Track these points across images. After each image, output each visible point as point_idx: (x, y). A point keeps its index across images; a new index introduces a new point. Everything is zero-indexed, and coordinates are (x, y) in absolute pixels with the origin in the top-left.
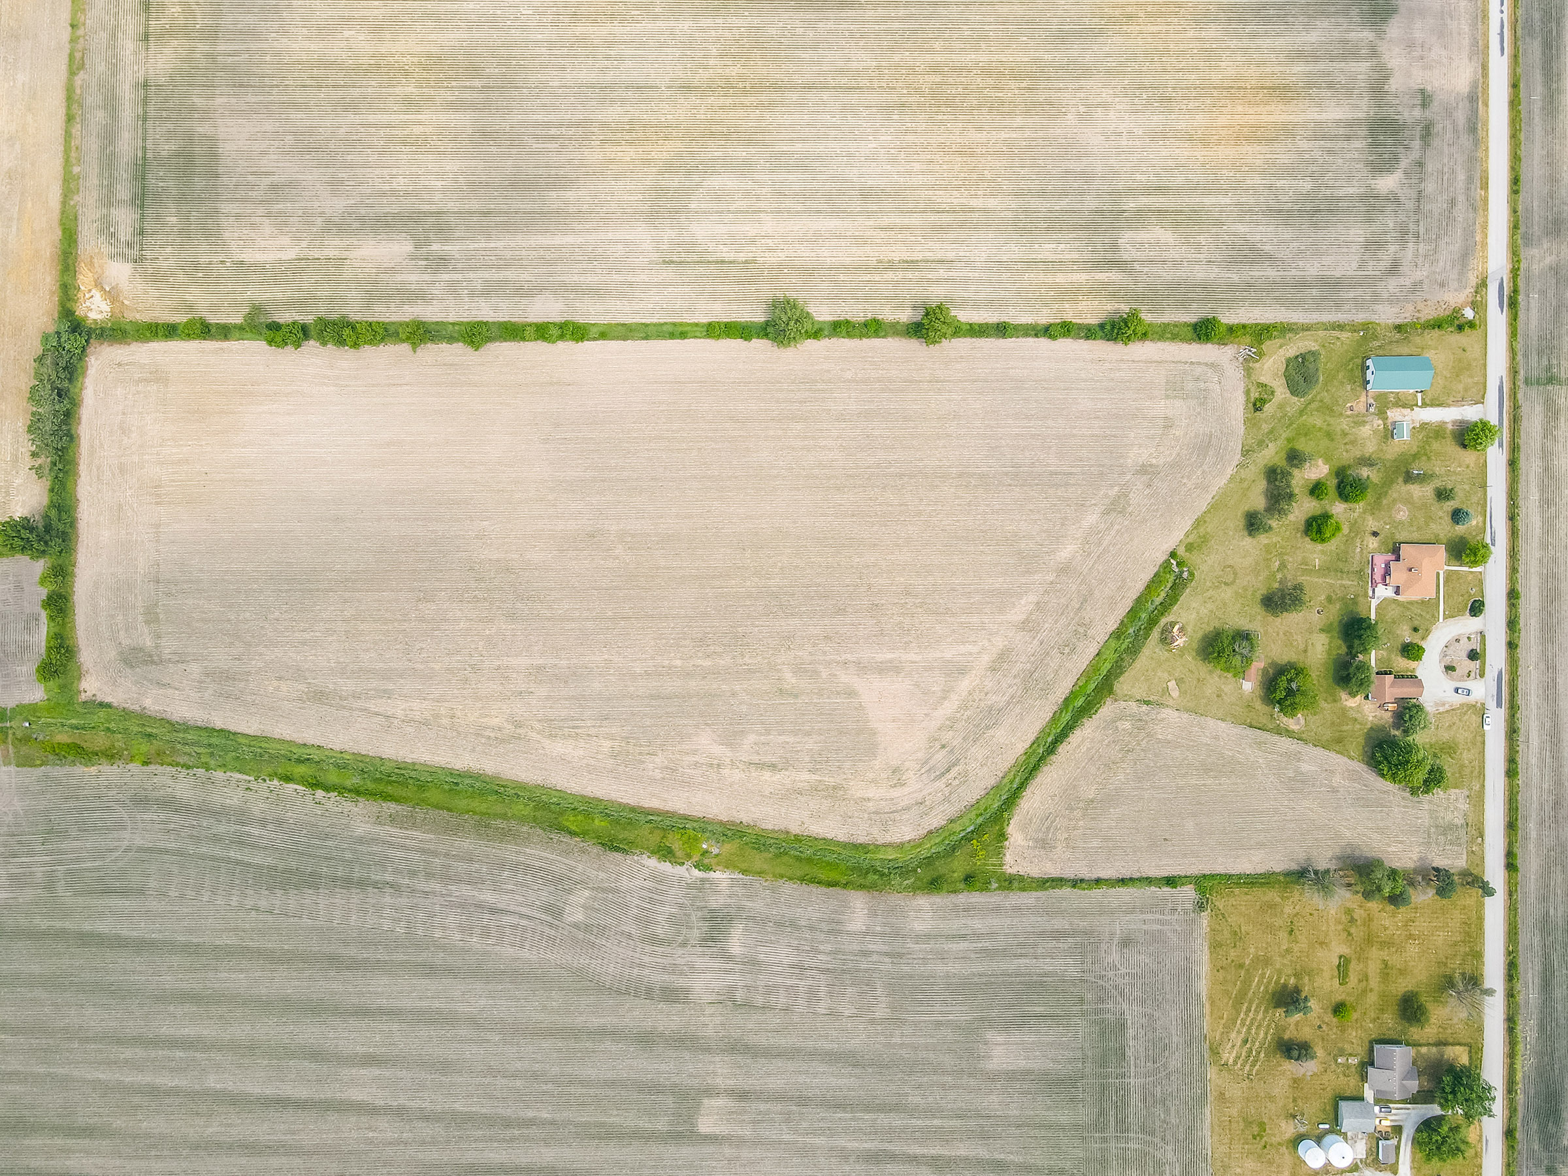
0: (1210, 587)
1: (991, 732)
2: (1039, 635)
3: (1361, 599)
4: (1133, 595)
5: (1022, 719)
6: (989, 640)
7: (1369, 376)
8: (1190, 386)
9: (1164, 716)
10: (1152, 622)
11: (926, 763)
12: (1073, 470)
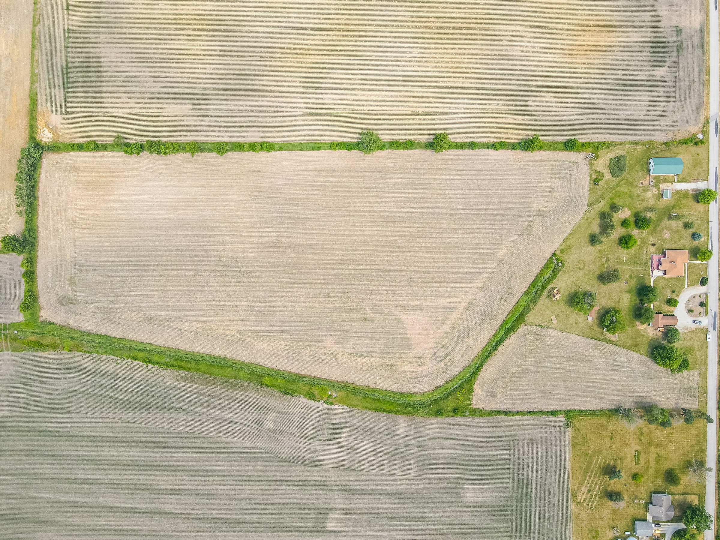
0: (572, 270)
1: (466, 340)
2: (489, 293)
3: (646, 277)
4: (535, 274)
5: (481, 334)
6: (465, 295)
7: (651, 167)
8: (563, 172)
9: (549, 333)
10: (544, 287)
11: (435, 354)
12: (506, 213)
